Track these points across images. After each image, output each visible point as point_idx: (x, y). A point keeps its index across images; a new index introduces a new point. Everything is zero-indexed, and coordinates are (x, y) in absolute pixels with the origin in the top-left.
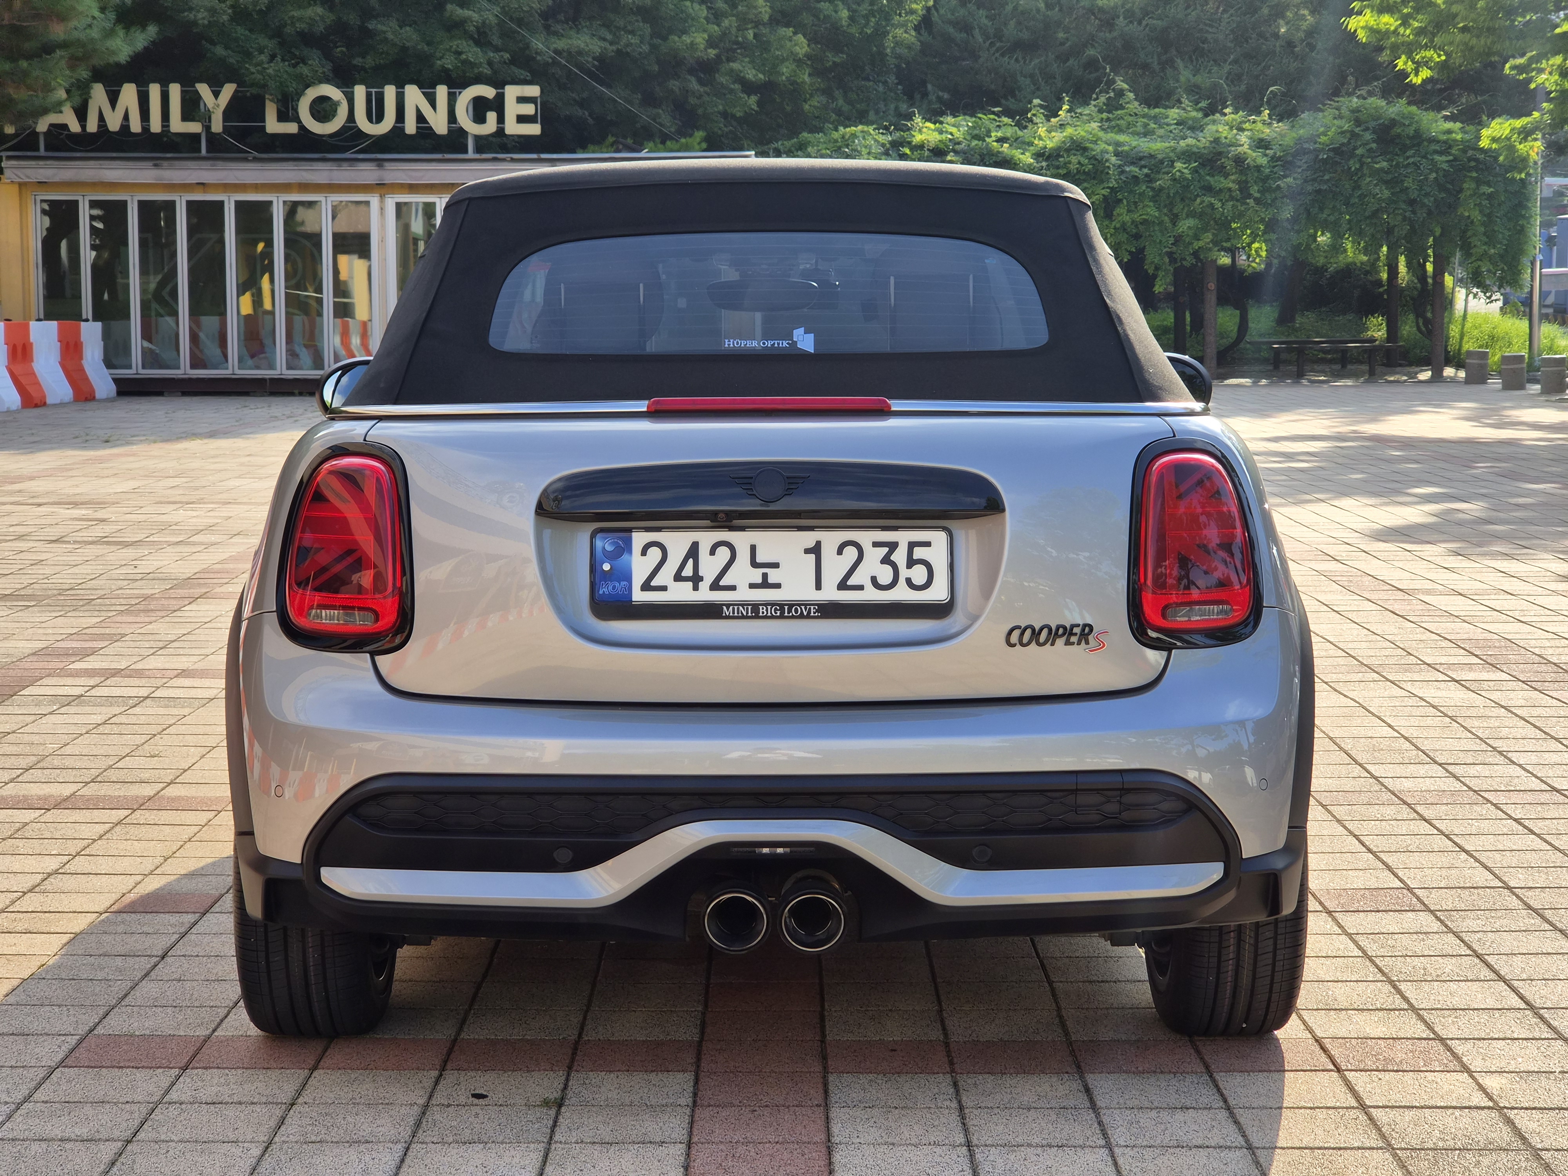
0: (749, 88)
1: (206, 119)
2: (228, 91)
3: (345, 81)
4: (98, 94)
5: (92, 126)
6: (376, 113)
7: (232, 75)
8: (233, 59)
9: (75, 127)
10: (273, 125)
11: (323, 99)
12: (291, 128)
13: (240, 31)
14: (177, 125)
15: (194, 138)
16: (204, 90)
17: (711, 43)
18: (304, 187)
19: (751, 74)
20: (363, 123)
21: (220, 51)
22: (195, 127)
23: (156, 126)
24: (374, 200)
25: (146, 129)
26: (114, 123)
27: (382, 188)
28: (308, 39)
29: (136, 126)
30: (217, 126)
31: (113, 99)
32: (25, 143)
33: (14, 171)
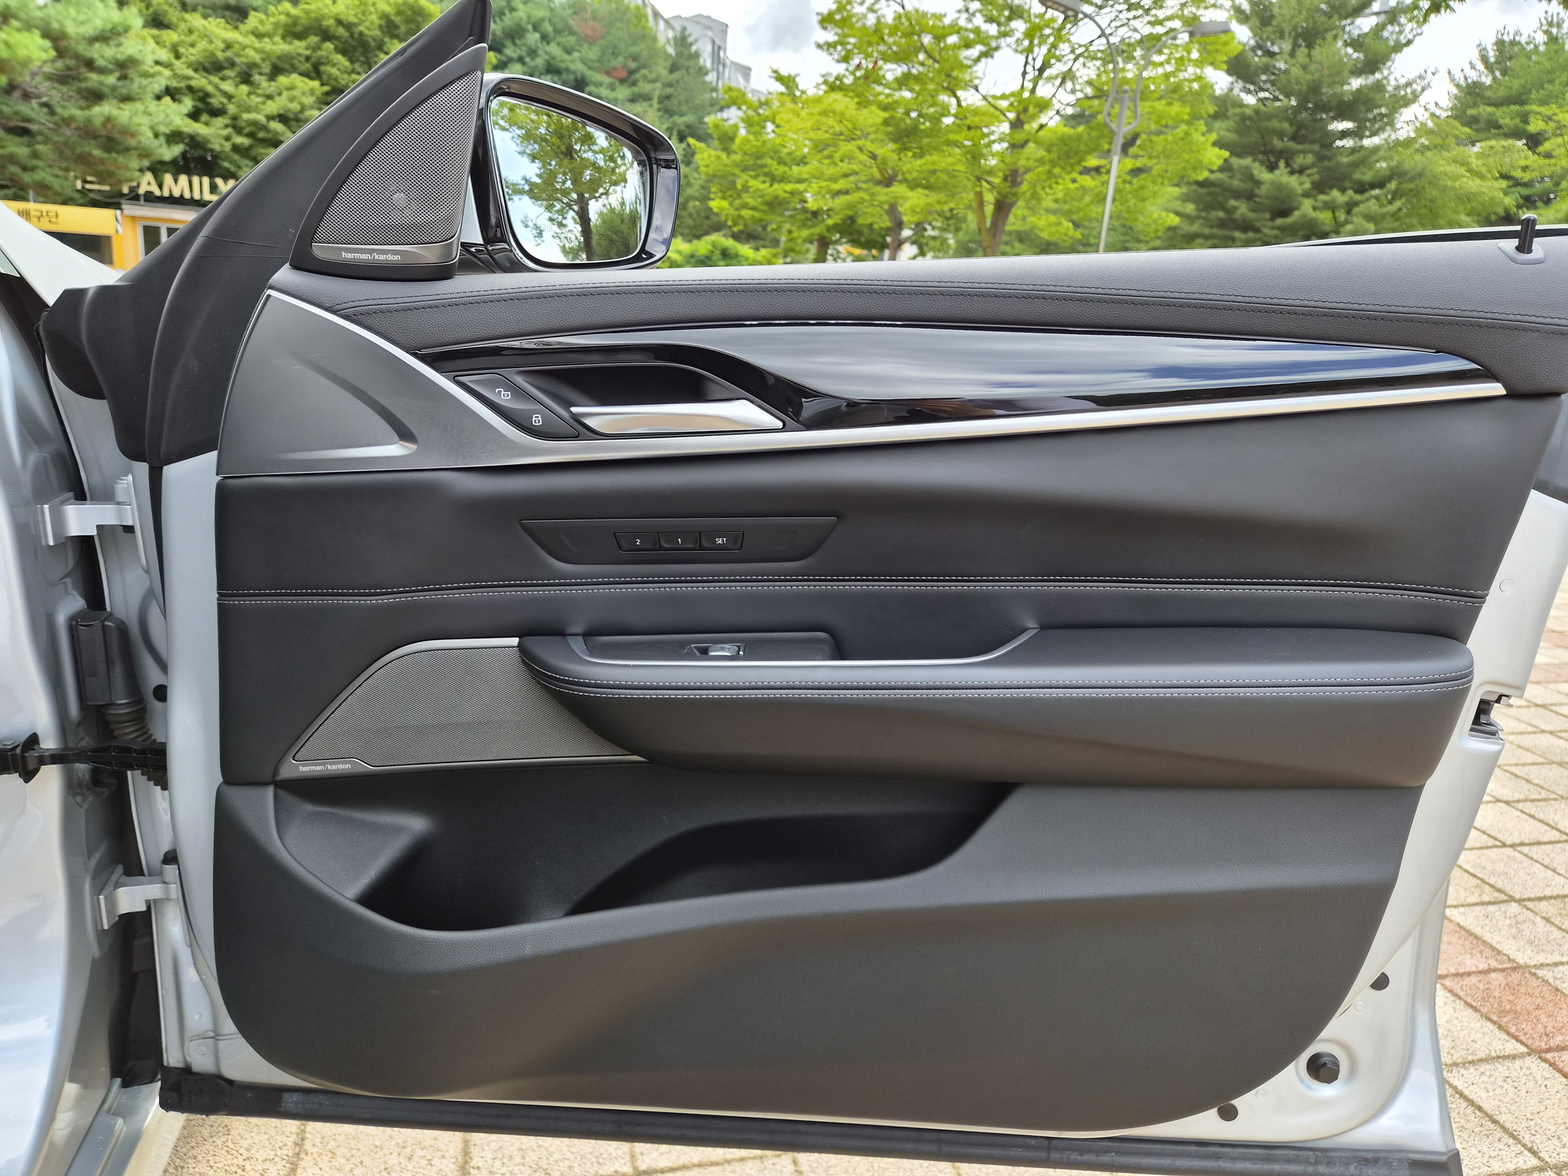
2: (231, 182)
4: (168, 178)
5: (166, 193)
7: (233, 175)
8: (233, 169)
9: (157, 192)
13: (236, 157)
14: (207, 196)
16: (219, 181)
21: (226, 164)
22: (216, 199)
23: (197, 196)
25: (192, 197)
26: (176, 192)
29: (187, 195)
31: (176, 181)
32: (134, 197)
33: (130, 209)
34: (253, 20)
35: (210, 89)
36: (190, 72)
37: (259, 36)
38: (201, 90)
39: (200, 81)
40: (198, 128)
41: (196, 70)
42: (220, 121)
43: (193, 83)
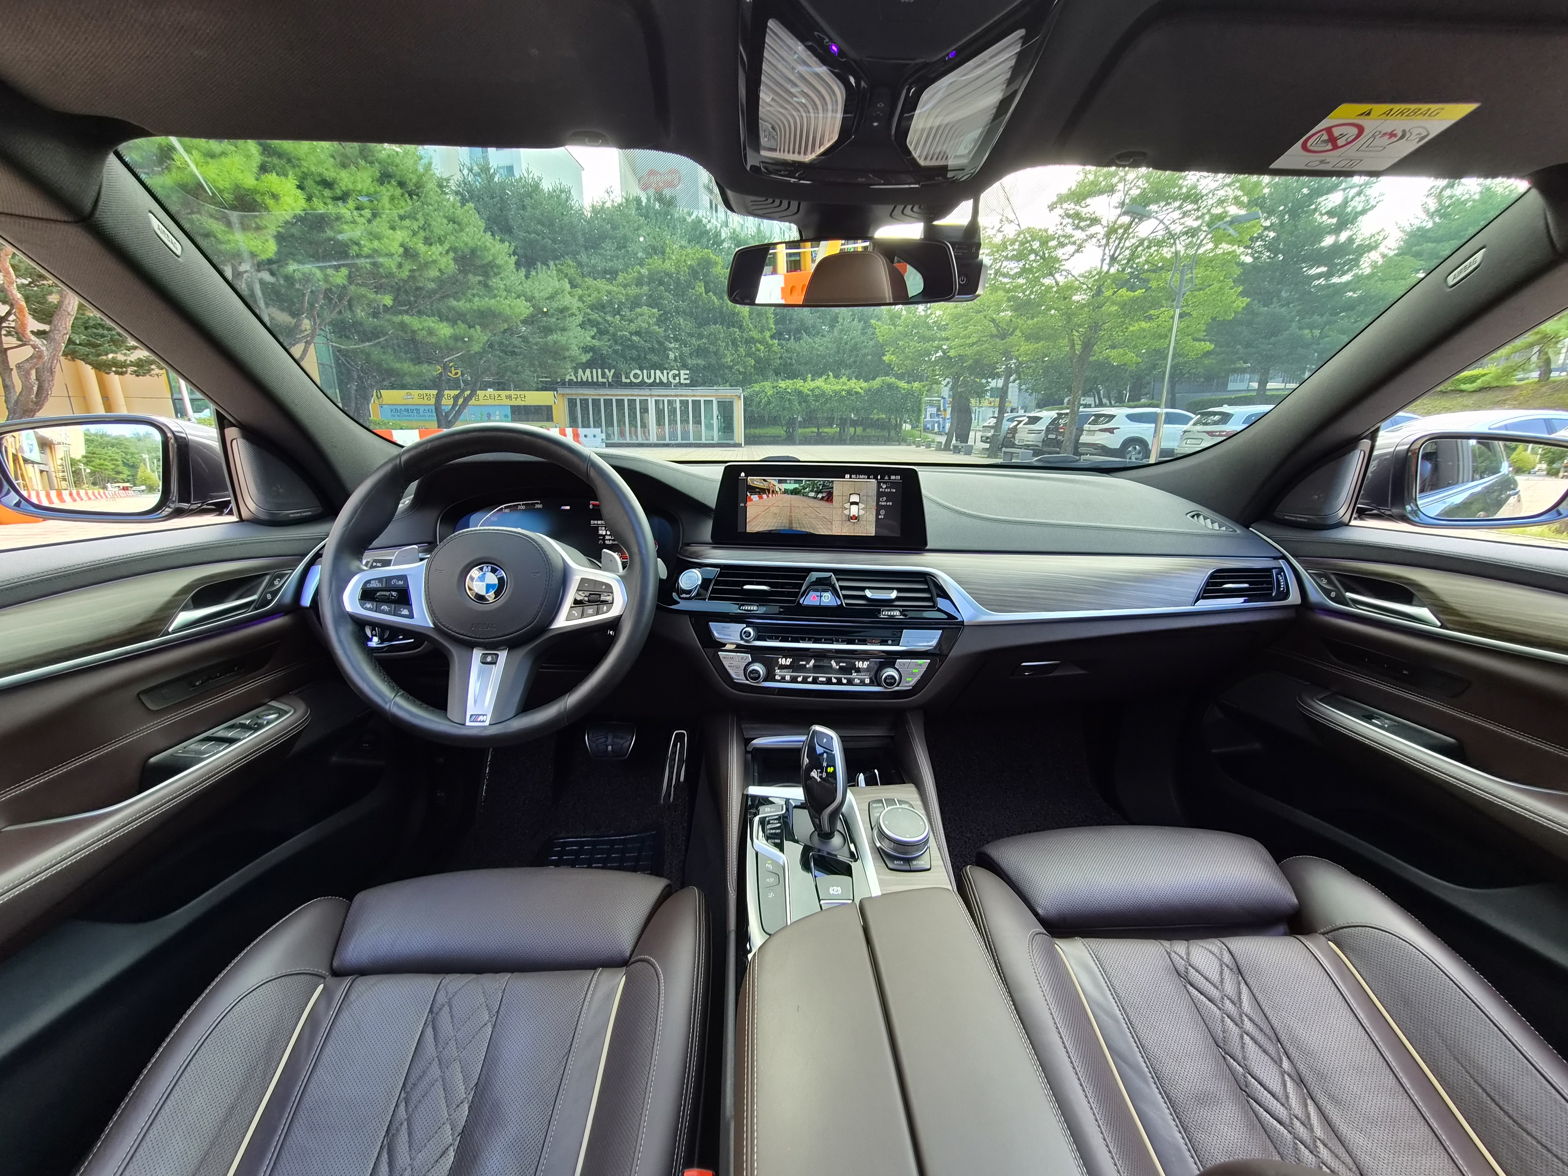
0: (740, 373)
1: (608, 378)
2: (613, 371)
3: (641, 369)
4: (580, 371)
5: (579, 380)
6: (649, 377)
7: (614, 367)
8: (613, 363)
9: (575, 380)
10: (624, 380)
11: (636, 374)
12: (628, 381)
13: (615, 356)
14: (600, 380)
15: (604, 383)
16: (606, 371)
17: (731, 361)
18: (632, 395)
19: (741, 370)
20: (646, 380)
21: (610, 361)
22: (605, 380)
23: (595, 380)
24: (649, 399)
25: (592, 381)
26: (585, 379)
27: (651, 396)
28: (632, 359)
29: (590, 380)
30: (610, 380)
31: (584, 373)
32: (563, 383)
33: (561, 391)
34: (620, 278)
35: (599, 319)
36: (589, 311)
37: (625, 286)
38: (595, 320)
39: (595, 316)
40: (596, 342)
41: (592, 310)
42: (606, 337)
43: (590, 317)
